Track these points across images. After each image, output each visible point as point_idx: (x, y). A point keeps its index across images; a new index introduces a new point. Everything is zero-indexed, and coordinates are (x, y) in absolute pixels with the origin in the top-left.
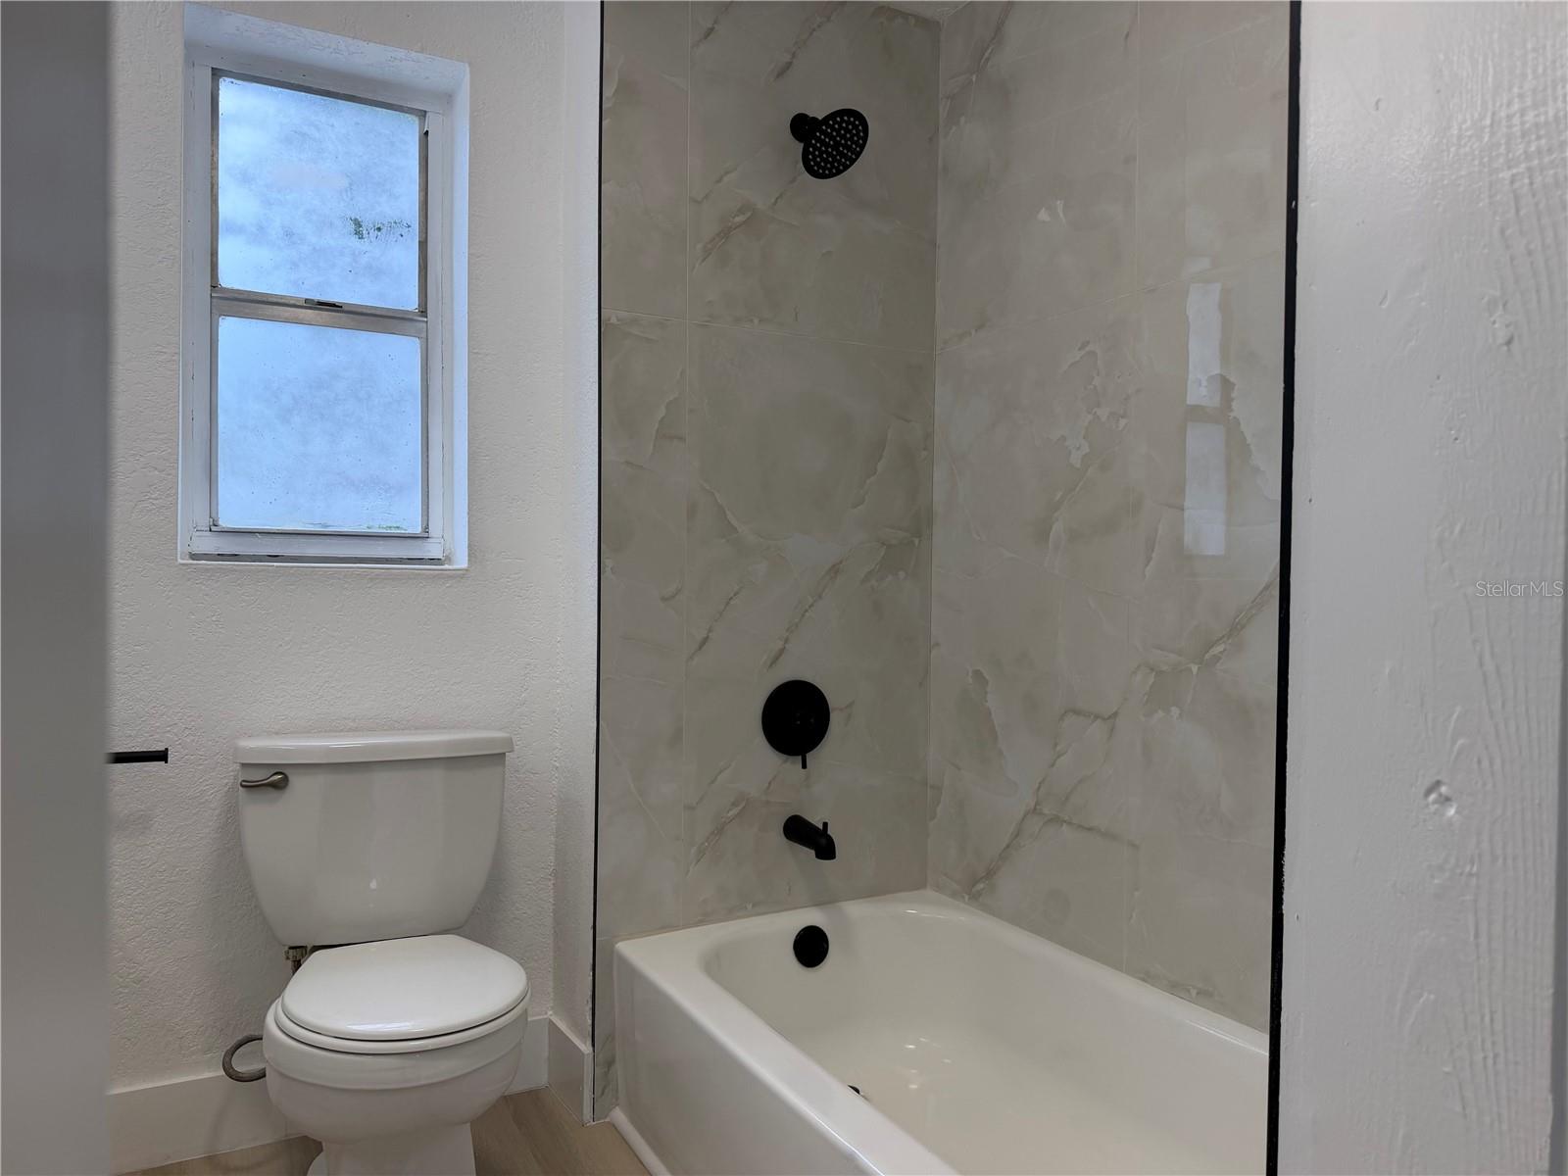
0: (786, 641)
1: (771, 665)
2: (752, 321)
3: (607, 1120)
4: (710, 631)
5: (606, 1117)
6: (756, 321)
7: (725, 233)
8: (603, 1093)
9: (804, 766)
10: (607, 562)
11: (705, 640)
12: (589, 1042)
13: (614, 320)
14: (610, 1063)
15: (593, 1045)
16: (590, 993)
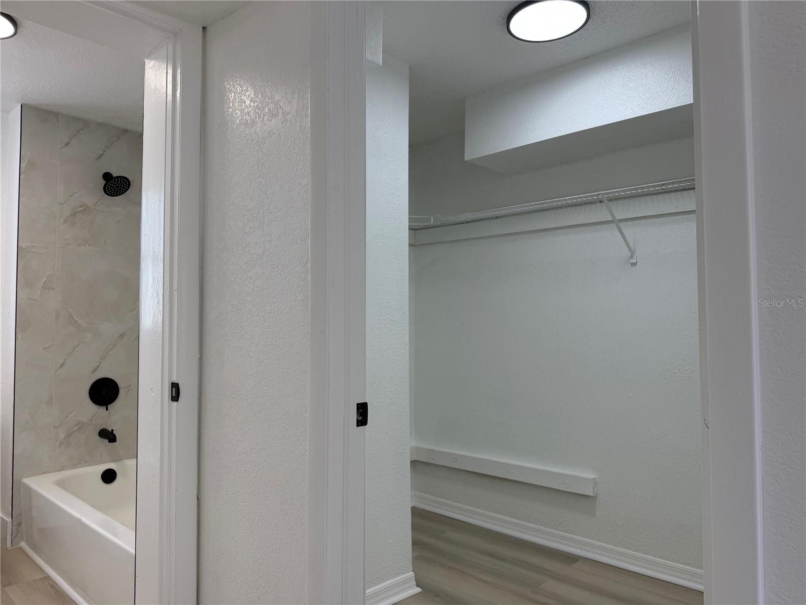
0: (100, 363)
1: (93, 372)
2: (85, 245)
3: (18, 546)
4: (65, 360)
5: (17, 545)
6: (87, 245)
7: (74, 214)
8: (16, 536)
9: (107, 409)
10: (19, 336)
11: (63, 364)
12: (10, 518)
13: (24, 246)
14: (19, 525)
15: (12, 518)
16: (11, 498)
